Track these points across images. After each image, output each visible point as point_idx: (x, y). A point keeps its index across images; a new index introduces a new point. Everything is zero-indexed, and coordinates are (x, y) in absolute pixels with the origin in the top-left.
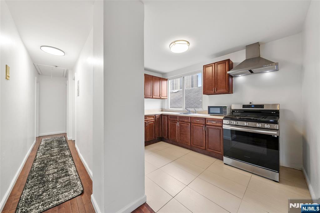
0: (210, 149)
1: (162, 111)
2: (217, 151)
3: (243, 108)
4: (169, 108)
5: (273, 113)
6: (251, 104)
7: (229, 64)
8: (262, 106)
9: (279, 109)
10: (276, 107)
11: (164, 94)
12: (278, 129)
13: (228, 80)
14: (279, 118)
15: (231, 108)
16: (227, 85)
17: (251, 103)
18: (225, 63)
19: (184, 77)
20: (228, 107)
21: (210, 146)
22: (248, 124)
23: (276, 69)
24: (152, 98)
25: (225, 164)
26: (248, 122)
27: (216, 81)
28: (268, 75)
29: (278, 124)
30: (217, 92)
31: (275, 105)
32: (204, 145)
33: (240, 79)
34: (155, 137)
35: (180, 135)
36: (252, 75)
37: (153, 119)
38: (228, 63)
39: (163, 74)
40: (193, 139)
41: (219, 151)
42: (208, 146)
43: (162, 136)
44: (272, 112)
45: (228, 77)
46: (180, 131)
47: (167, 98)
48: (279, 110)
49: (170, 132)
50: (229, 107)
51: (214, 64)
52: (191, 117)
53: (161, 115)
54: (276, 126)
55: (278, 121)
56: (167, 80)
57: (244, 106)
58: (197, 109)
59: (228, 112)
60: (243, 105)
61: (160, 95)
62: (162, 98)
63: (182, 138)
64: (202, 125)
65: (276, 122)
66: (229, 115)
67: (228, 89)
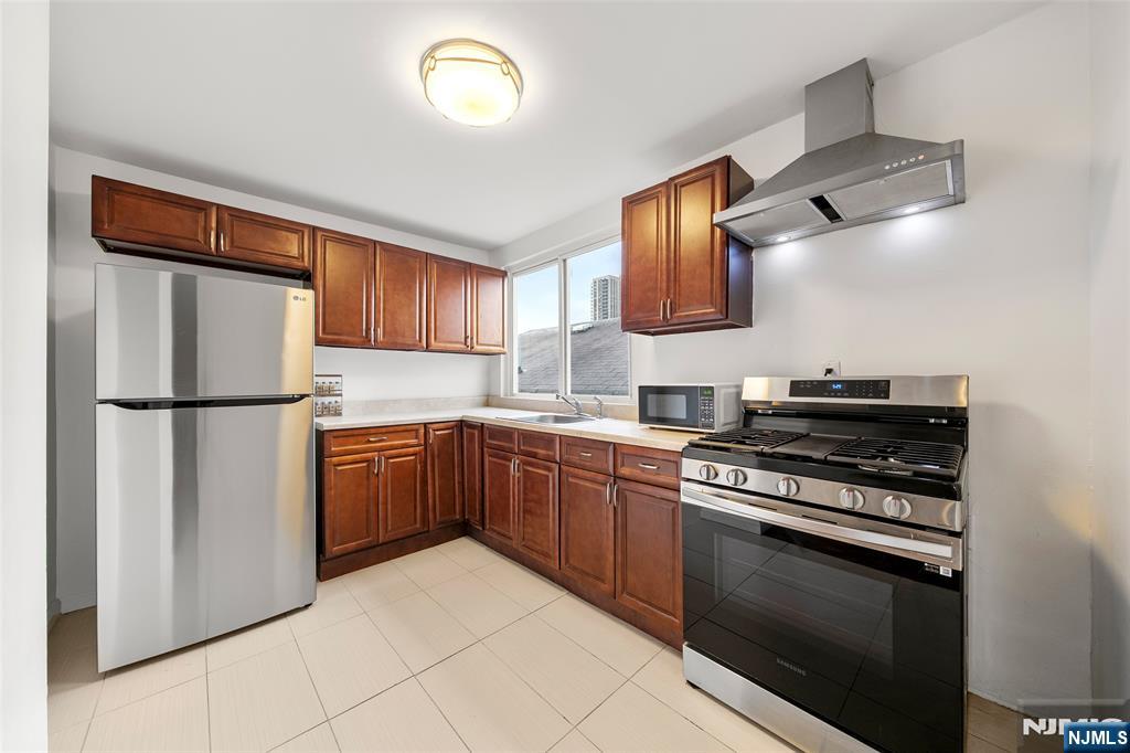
0: (632, 596)
1: (487, 404)
2: (660, 609)
3: (791, 395)
4: (516, 390)
5: (935, 424)
6: (830, 377)
7: (728, 181)
8: (880, 387)
9: (965, 405)
10: (953, 393)
11: (489, 335)
12: (958, 529)
13: (722, 261)
14: (965, 451)
15: (739, 394)
16: (717, 283)
17: (829, 371)
18: (709, 180)
19: (565, 261)
20: (723, 391)
21: (631, 578)
22: (794, 487)
23: (951, 192)
24: (428, 349)
25: (689, 682)
26: (798, 478)
27: (672, 264)
28: (915, 227)
29: (960, 500)
30: (675, 321)
31: (947, 382)
32: (609, 574)
33: (785, 256)
34: (425, 520)
35: (521, 515)
36: (839, 236)
37: (414, 441)
38: (722, 174)
39: (493, 250)
40: (567, 538)
41: (666, 612)
42: (624, 581)
43: (463, 512)
44: (932, 421)
45: (722, 243)
46: (525, 501)
47: (506, 350)
48: (965, 409)
49: (490, 501)
50: (734, 390)
51: (663, 189)
52: (560, 436)
53: (462, 425)
54: (948, 512)
55: (962, 482)
56: (503, 274)
57: (797, 388)
58: (607, 400)
59: (723, 417)
60: (792, 382)
61: (466, 338)
62: (478, 348)
63: (530, 530)
64: (601, 478)
65: (947, 489)
66: (726, 429)
67: (725, 301)
